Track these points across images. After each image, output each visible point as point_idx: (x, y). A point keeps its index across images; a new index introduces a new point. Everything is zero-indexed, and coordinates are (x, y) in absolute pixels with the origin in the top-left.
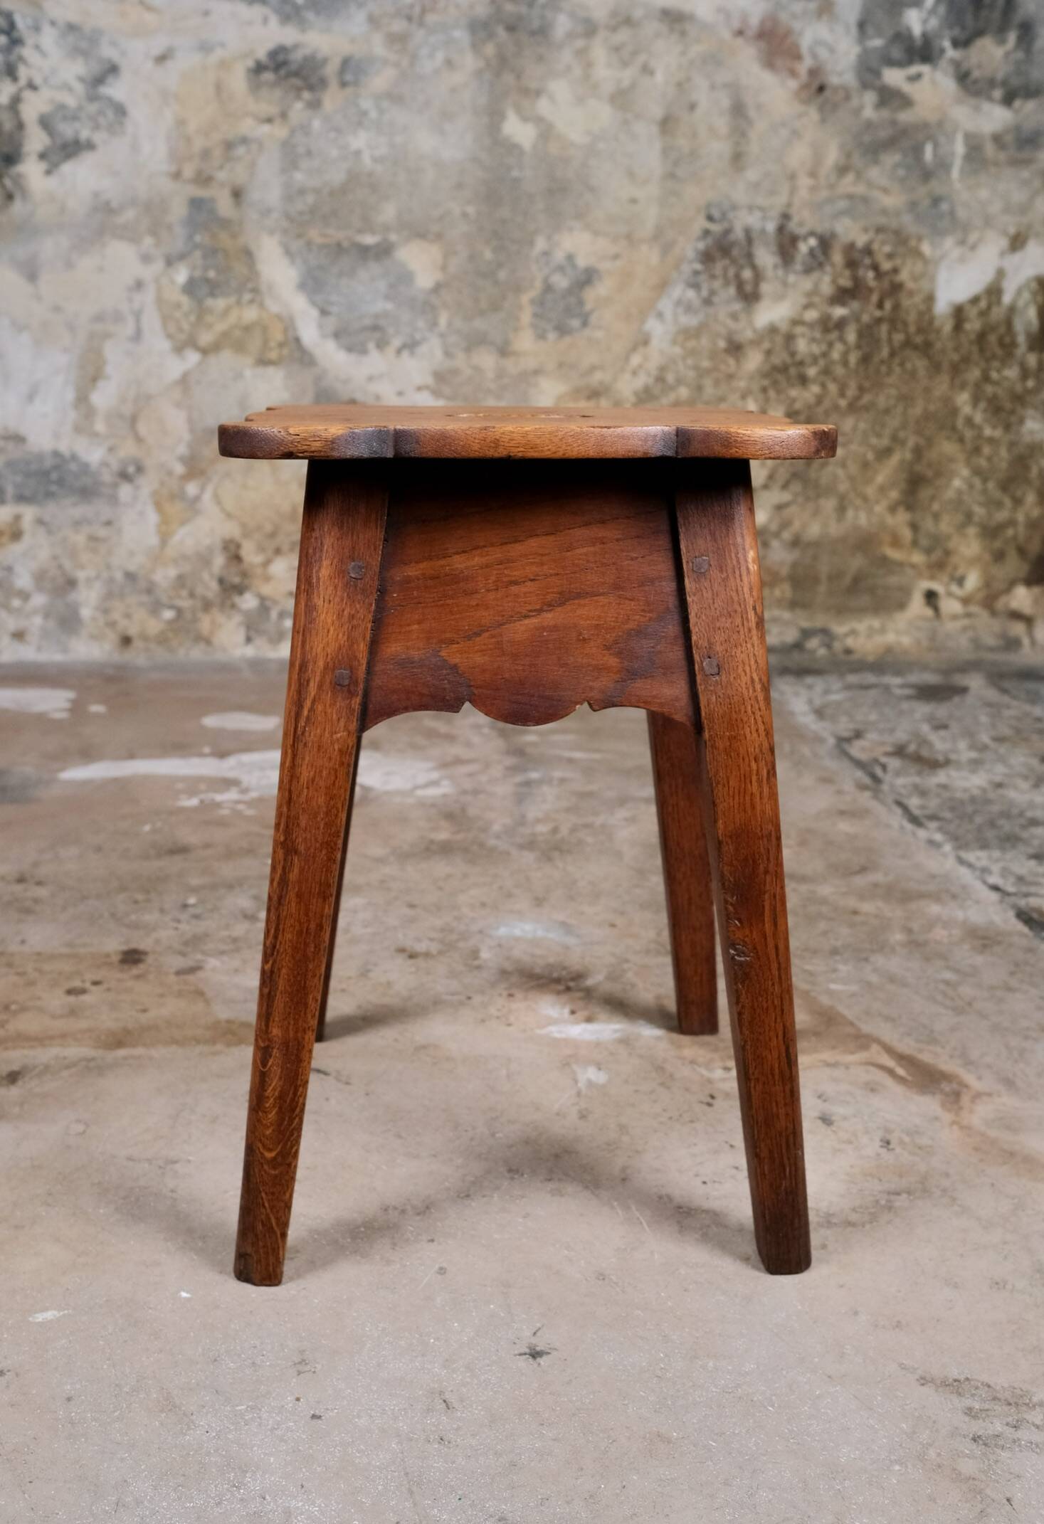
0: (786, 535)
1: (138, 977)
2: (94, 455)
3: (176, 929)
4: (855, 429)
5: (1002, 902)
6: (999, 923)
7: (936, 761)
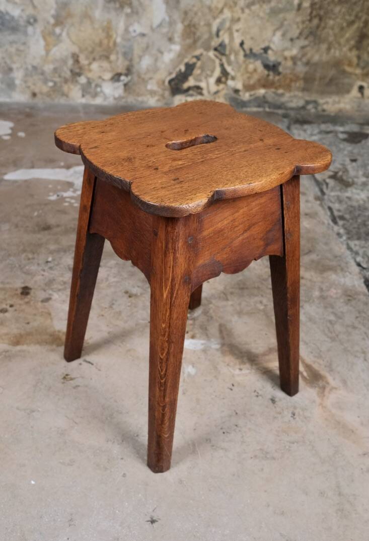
0: (304, 60)
1: (27, 303)
2: (16, 12)
3: (43, 275)
4: (340, 11)
5: (360, 273)
6: (357, 286)
7: (349, 182)
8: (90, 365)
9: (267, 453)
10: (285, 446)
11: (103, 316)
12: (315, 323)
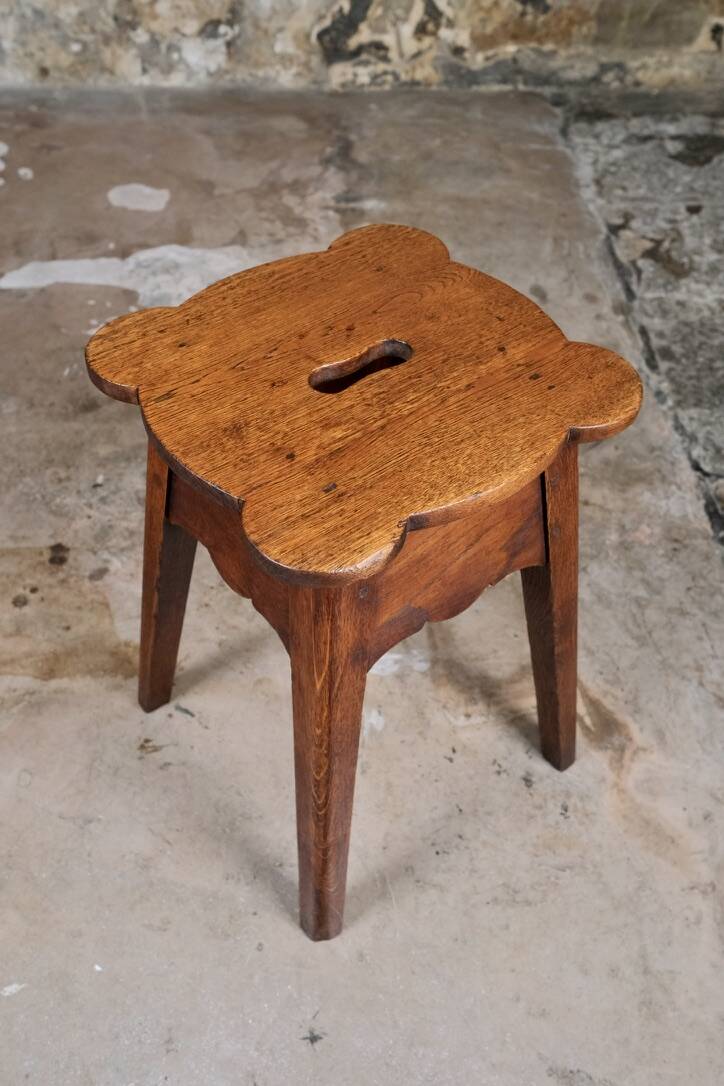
1: (63, 582)
3: (89, 517)
5: (698, 486)
6: (691, 517)
7: (683, 265)
8: (189, 716)
9: (516, 892)
10: (549, 878)
11: (207, 605)
12: (609, 606)
